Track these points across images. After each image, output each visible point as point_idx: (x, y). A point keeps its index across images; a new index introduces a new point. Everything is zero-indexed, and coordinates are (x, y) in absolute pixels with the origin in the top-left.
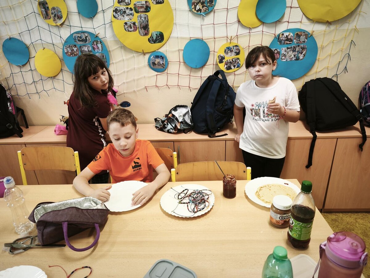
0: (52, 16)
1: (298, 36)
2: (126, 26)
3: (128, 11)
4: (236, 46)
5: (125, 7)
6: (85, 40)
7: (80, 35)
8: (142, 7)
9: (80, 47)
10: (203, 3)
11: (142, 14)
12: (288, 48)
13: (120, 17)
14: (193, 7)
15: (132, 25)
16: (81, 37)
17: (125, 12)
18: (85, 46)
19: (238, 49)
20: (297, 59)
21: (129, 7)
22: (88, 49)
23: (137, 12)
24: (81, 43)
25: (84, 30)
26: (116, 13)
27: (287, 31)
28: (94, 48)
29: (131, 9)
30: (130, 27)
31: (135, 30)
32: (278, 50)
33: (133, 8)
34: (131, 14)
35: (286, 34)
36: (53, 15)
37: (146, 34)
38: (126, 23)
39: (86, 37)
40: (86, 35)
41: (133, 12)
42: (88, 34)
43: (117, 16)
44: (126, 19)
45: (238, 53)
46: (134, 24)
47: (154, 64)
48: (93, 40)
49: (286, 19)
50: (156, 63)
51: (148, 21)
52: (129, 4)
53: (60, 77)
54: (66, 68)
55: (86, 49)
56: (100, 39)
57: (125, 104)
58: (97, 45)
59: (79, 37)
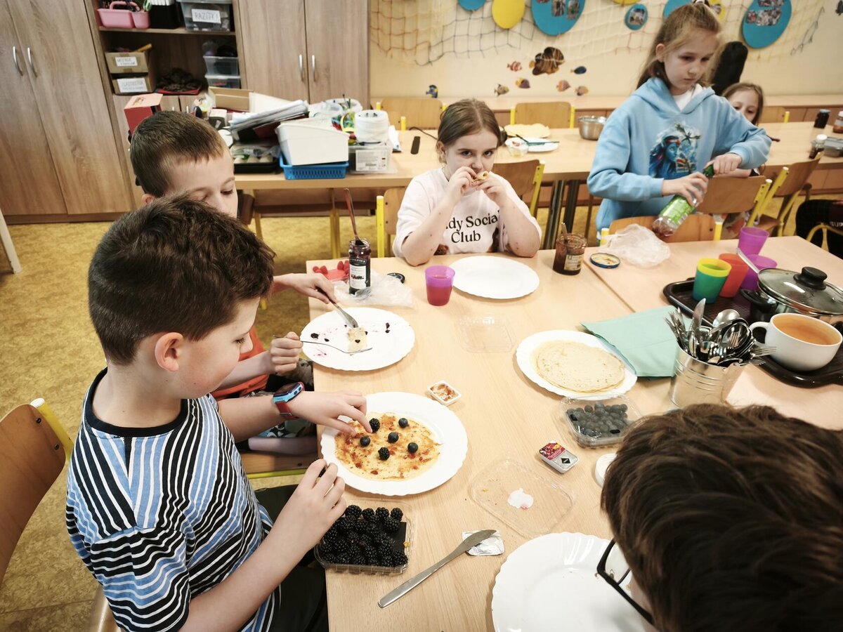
12: (765, 11)
20: (771, 24)
32: (756, 13)
47: (632, 19)
50: (635, 18)
53: (517, 29)
54: (528, 17)
57: (580, 70)
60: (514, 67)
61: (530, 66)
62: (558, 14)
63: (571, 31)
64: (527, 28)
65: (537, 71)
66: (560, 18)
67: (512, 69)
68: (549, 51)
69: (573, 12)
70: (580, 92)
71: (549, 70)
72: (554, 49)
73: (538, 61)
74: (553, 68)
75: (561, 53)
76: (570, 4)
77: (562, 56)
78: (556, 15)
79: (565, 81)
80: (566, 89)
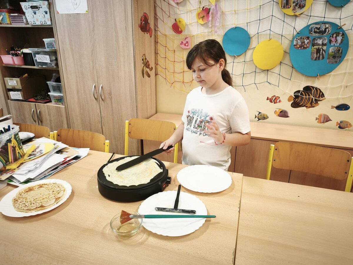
0: (293, 5)
6: (323, 32)
7: (318, 26)
9: (314, 39)
16: (319, 29)
18: (320, 38)
22: (322, 41)
25: (326, 20)
36: (295, 4)
39: (326, 29)
40: (327, 26)
42: (329, 25)
53: (277, 70)
54: (287, 61)
55: (320, 42)
56: (343, 31)
57: (343, 107)
58: (336, 37)
59: (316, 28)
60: (274, 100)
61: (289, 100)
62: (318, 59)
63: (332, 73)
64: (286, 70)
65: (295, 105)
66: (320, 62)
67: (271, 101)
68: (307, 89)
69: (334, 57)
70: (342, 125)
71: (309, 105)
72: (313, 87)
73: (296, 97)
74: (313, 104)
75: (321, 91)
76: (331, 50)
77: (323, 94)
78: (316, 60)
79: (325, 115)
80: (327, 121)
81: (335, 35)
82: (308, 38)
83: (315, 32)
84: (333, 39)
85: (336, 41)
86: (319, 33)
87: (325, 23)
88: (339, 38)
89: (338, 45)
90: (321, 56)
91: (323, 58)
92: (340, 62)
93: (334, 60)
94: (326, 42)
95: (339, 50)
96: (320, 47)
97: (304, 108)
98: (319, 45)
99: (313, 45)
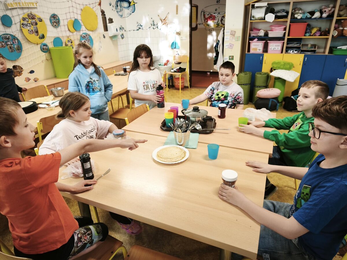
1: (87, 35)
2: (29, 32)
3: (28, 25)
4: (71, 40)
5: (27, 23)
6: (9, 39)
8: (34, 23)
9: (6, 42)
10: (56, 23)
11: (35, 26)
13: (25, 27)
14: (53, 24)
15: (31, 31)
16: (6, 37)
17: (27, 25)
18: (8, 41)
19: (71, 41)
21: (29, 23)
23: (32, 25)
24: (6, 40)
25: (7, 33)
26: (23, 25)
27: (83, 33)
28: (13, 43)
29: (30, 24)
30: (31, 32)
31: (33, 33)
33: (30, 23)
34: (30, 26)
35: (83, 35)
37: (38, 35)
38: (29, 30)
39: (9, 37)
40: (9, 36)
41: (31, 25)
43: (24, 27)
44: (29, 28)
45: (72, 43)
46: (32, 30)
47: (43, 49)
48: (13, 38)
49: (81, 29)
50: (44, 48)
51: (37, 29)
52: (28, 21)
55: (9, 43)
56: (16, 38)
57: (32, 72)
58: (15, 40)
59: (5, 37)
62: (12, 51)
68: (15, 67)
70: (36, 80)
74: (20, 73)
76: (15, 46)
77: (22, 68)
78: (12, 52)
79: (27, 77)
80: (29, 80)
81: (14, 40)
82: (3, 42)
83: (5, 39)
84: (14, 42)
85: (16, 42)
86: (7, 39)
87: (7, 34)
88: (16, 41)
89: (17, 44)
90: (13, 50)
91: (14, 51)
92: (22, 51)
93: (19, 51)
94: (12, 43)
95: (19, 46)
96: (11, 46)
97: (17, 77)
98: (9, 45)
99: (7, 45)
